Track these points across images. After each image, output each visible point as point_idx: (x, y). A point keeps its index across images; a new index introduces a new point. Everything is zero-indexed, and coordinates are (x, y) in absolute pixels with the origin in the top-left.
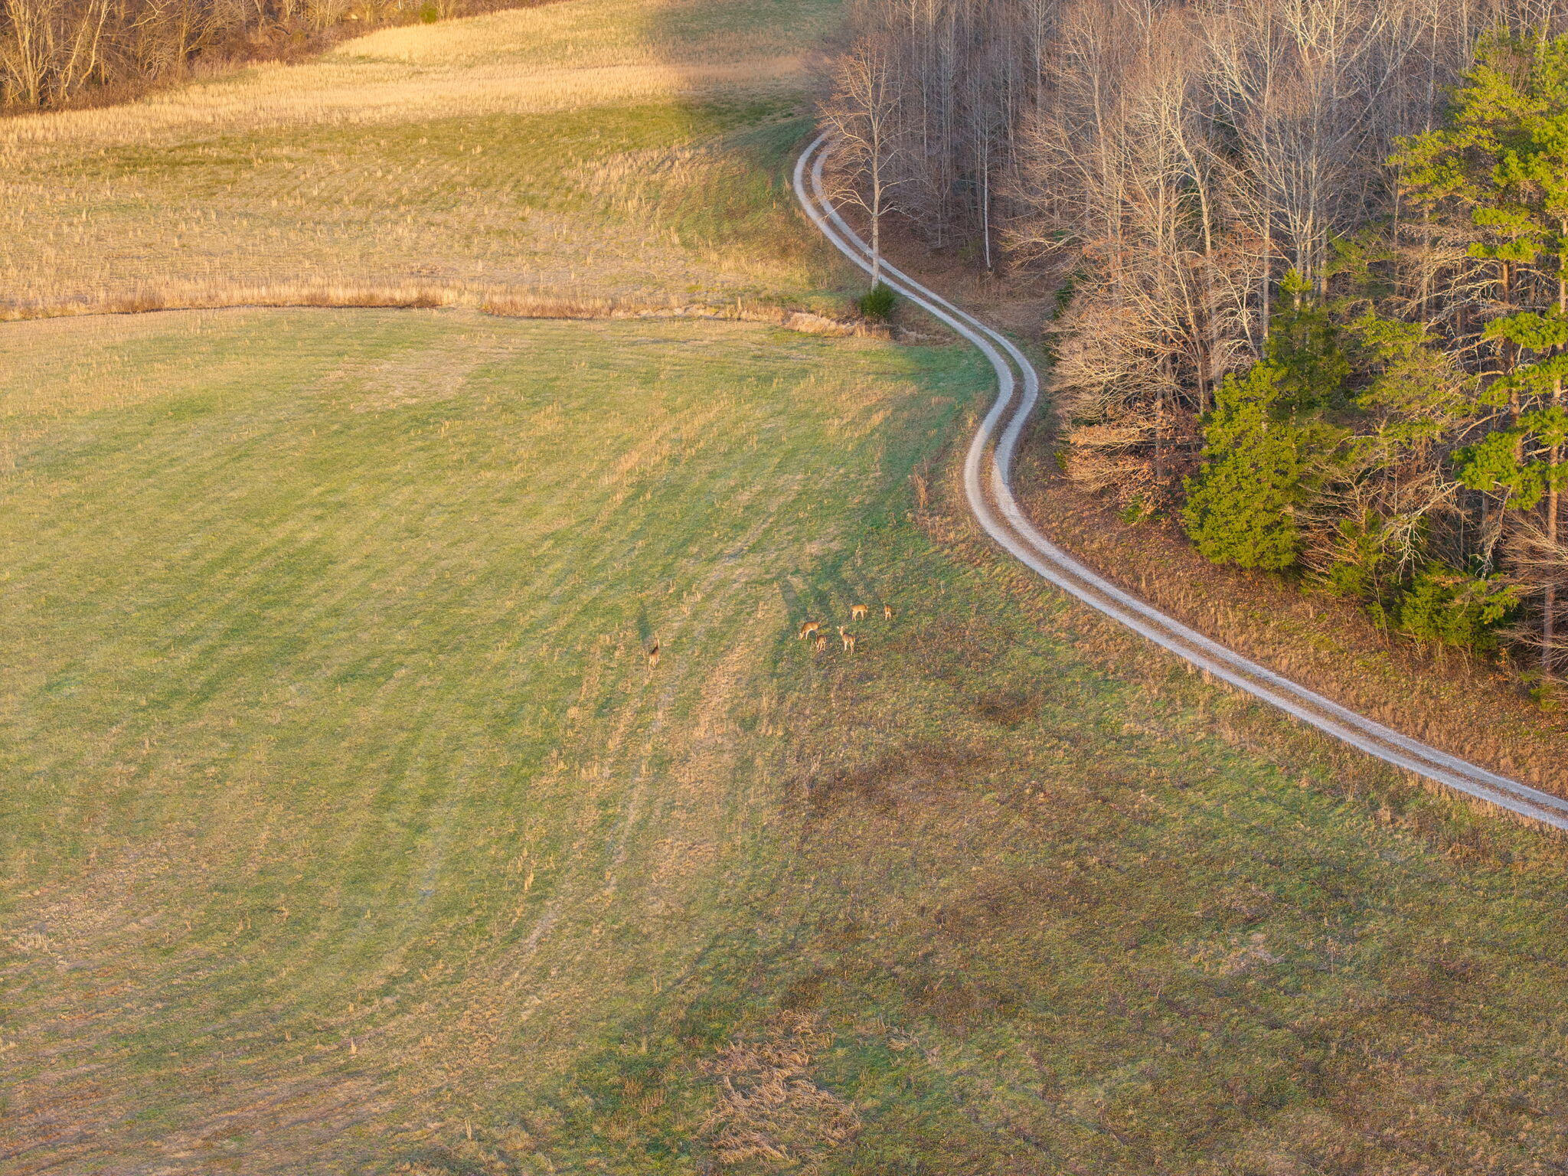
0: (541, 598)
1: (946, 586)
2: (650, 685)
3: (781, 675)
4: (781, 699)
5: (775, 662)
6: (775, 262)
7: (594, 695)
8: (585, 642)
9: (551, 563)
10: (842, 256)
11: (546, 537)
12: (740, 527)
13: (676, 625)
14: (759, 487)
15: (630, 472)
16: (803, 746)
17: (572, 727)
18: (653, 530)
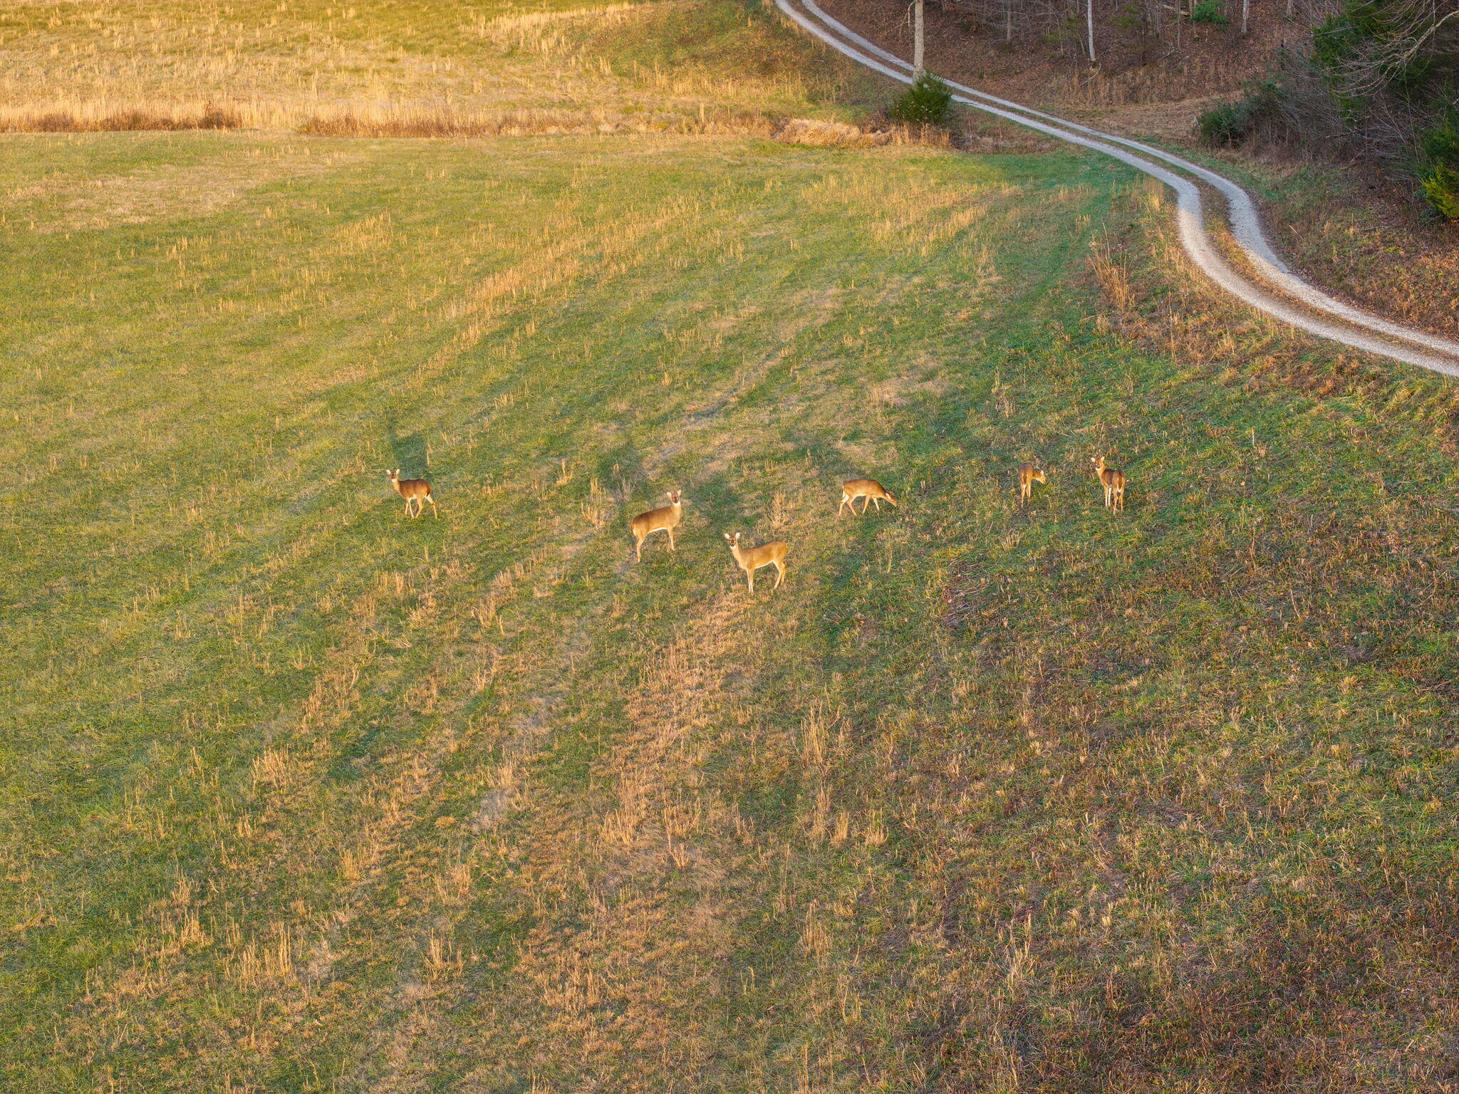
0: (271, 503)
1: (1264, 438)
2: (492, 695)
3: (853, 663)
4: (864, 730)
5: (832, 631)
6: (754, 81)
7: (336, 721)
8: (346, 589)
9: (311, 437)
10: (857, 64)
11: (312, 397)
12: (721, 366)
13: (568, 550)
14: (753, 309)
15: (501, 300)
16: (958, 884)
17: (255, 809)
18: (533, 378)
